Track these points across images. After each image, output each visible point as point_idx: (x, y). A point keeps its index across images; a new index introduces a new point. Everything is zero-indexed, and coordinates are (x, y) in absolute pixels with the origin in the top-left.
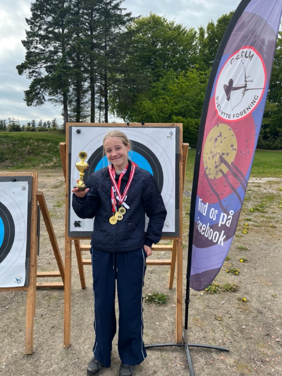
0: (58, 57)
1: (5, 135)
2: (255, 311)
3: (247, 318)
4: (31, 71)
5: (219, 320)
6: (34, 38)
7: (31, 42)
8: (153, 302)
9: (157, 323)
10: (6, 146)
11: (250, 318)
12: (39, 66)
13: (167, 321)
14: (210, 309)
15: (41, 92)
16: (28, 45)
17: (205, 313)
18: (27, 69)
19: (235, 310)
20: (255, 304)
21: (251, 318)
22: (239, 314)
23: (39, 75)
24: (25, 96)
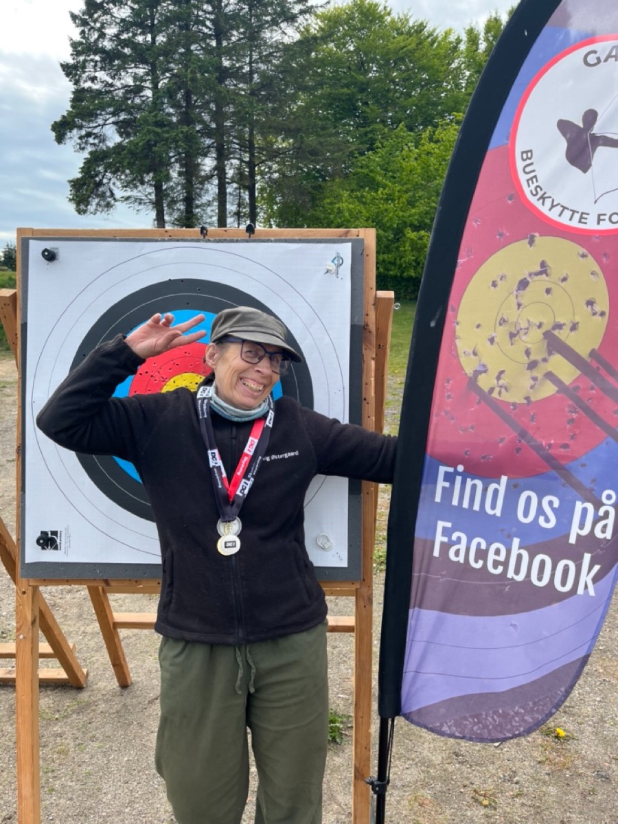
0: (144, 99)
2: (589, 773)
3: (565, 798)
4: (83, 132)
5: (486, 806)
6: (89, 56)
7: (83, 66)
11: (575, 797)
12: (100, 121)
14: (461, 763)
15: (105, 181)
16: (76, 74)
17: (446, 779)
18: (75, 131)
19: (532, 767)
20: (588, 748)
21: (578, 798)
22: (544, 782)
23: (100, 142)
24: (71, 191)
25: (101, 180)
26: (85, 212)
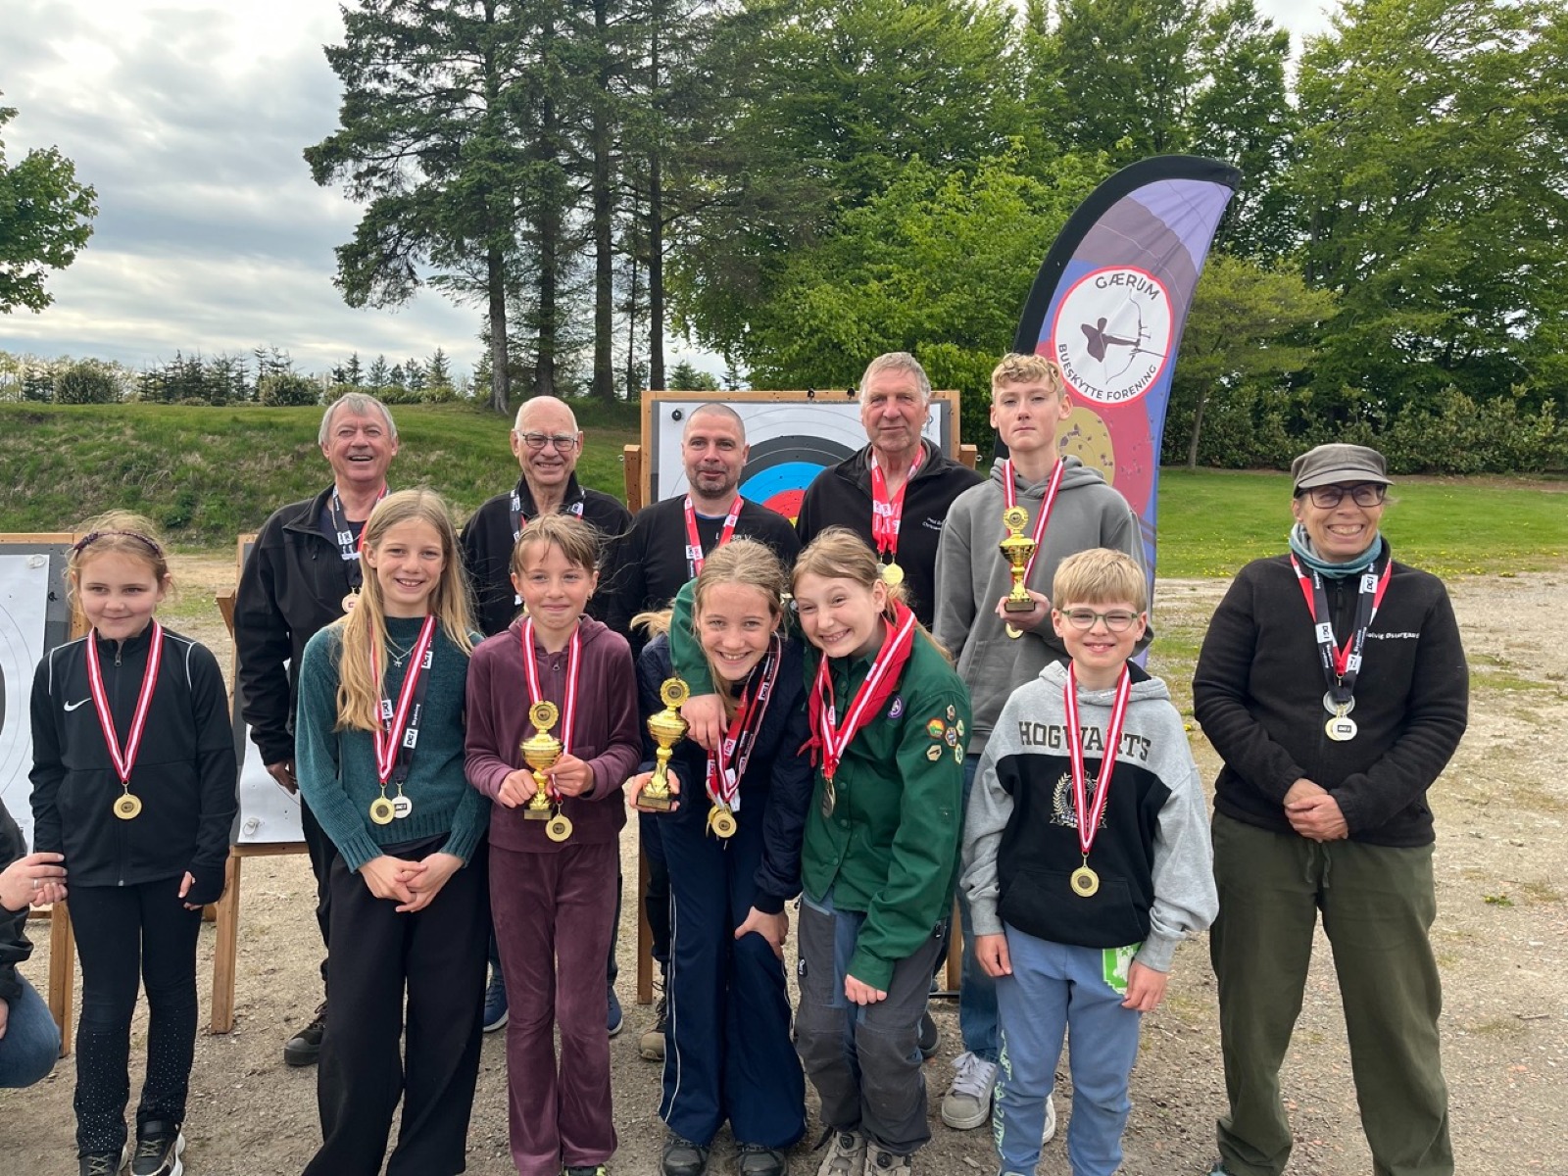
0: (470, 112)
1: (263, 418)
4: (363, 168)
6: (376, 39)
7: (370, 52)
10: (266, 461)
15: (400, 251)
16: (355, 68)
18: (350, 162)
23: (391, 184)
24: (340, 267)
25: (395, 249)
26: (362, 301)
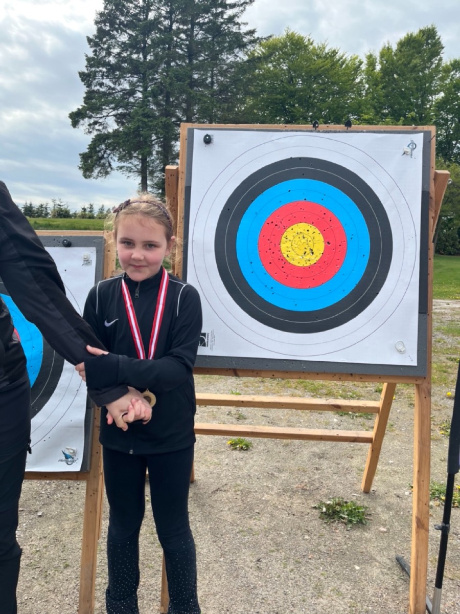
4: (92, 121)
7: (94, 75)
8: (336, 519)
9: (357, 568)
12: (105, 114)
13: (377, 564)
15: (105, 156)
16: (89, 80)
18: (87, 119)
23: (104, 128)
24: (81, 161)
25: (103, 155)
26: (90, 177)
